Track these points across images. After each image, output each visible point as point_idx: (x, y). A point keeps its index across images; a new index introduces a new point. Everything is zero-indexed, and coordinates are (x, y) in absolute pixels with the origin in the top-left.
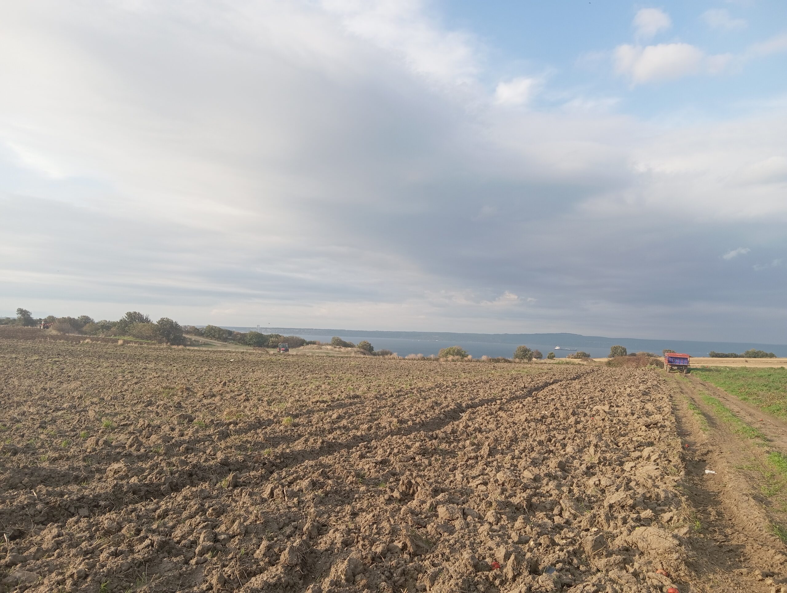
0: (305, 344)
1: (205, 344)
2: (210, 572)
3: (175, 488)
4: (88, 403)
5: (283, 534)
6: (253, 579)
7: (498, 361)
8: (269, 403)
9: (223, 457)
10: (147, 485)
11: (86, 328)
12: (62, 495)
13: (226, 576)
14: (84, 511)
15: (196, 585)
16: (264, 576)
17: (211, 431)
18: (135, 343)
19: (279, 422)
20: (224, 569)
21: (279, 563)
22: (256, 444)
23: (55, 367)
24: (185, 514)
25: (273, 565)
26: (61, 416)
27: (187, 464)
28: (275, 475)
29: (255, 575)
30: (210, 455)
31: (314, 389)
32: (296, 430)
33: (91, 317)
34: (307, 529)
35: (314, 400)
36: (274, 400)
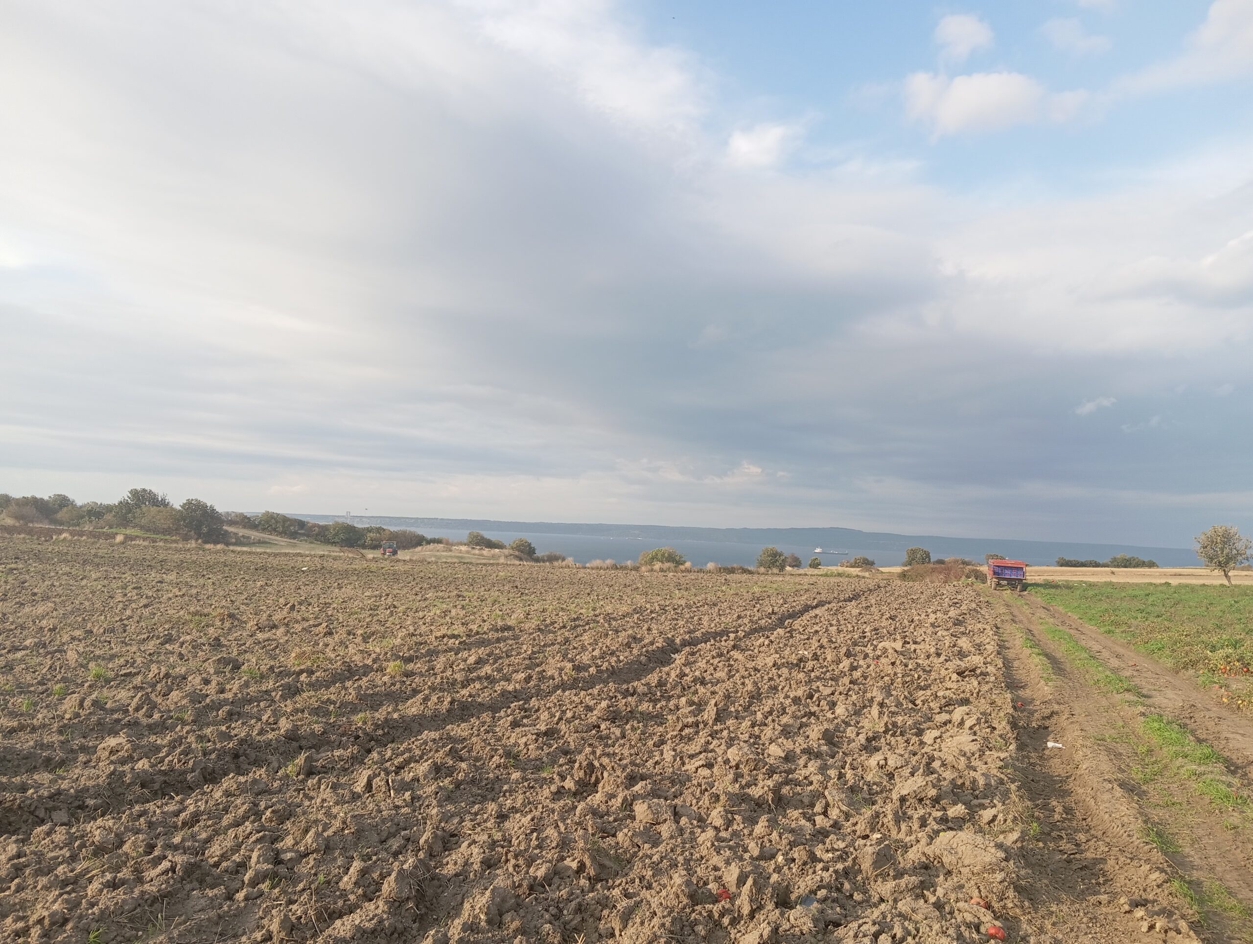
0: (424, 543)
1: (261, 543)
2: (267, 911)
3: (211, 777)
4: (66, 638)
5: (386, 850)
6: (338, 923)
7: (732, 571)
8: (365, 639)
9: (289, 726)
10: (165, 773)
11: (62, 515)
12: (23, 788)
13: (293, 918)
14: (61, 816)
15: (244, 933)
16: (356, 918)
17: (270, 685)
18: (144, 539)
19: (381, 669)
20: (291, 907)
21: (379, 897)
22: (343, 705)
23: (10, 579)
24: (227, 820)
25: (371, 900)
26: (22, 660)
27: (230, 738)
28: (375, 755)
29: (340, 916)
30: (267, 723)
31: (439, 617)
32: (408, 683)
33: (71, 496)
34: (426, 841)
35: (439, 634)
36: (373, 634)
